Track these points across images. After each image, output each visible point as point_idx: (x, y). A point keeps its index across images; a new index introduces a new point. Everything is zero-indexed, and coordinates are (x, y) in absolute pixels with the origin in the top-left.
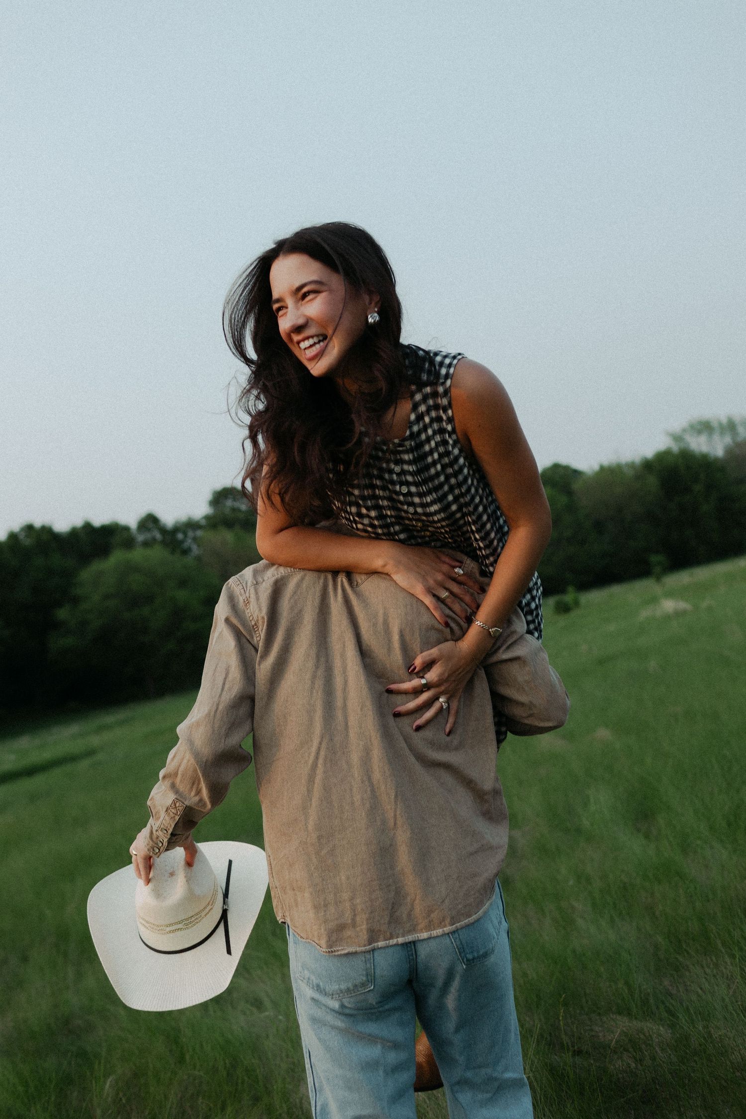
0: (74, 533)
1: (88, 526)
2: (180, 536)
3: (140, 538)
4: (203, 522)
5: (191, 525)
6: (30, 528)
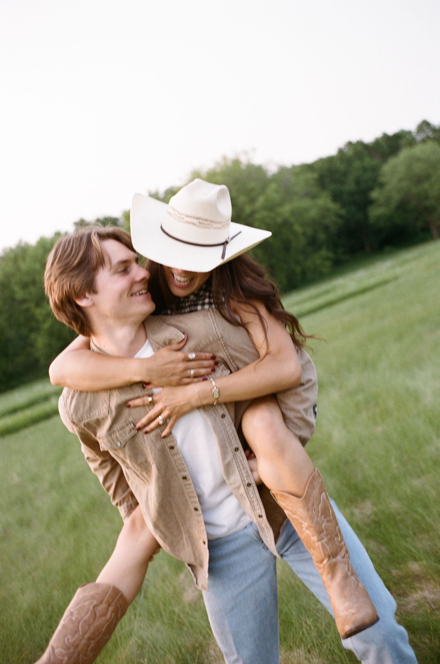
0: (377, 143)
1: (385, 136)
3: (419, 138)
6: (350, 144)
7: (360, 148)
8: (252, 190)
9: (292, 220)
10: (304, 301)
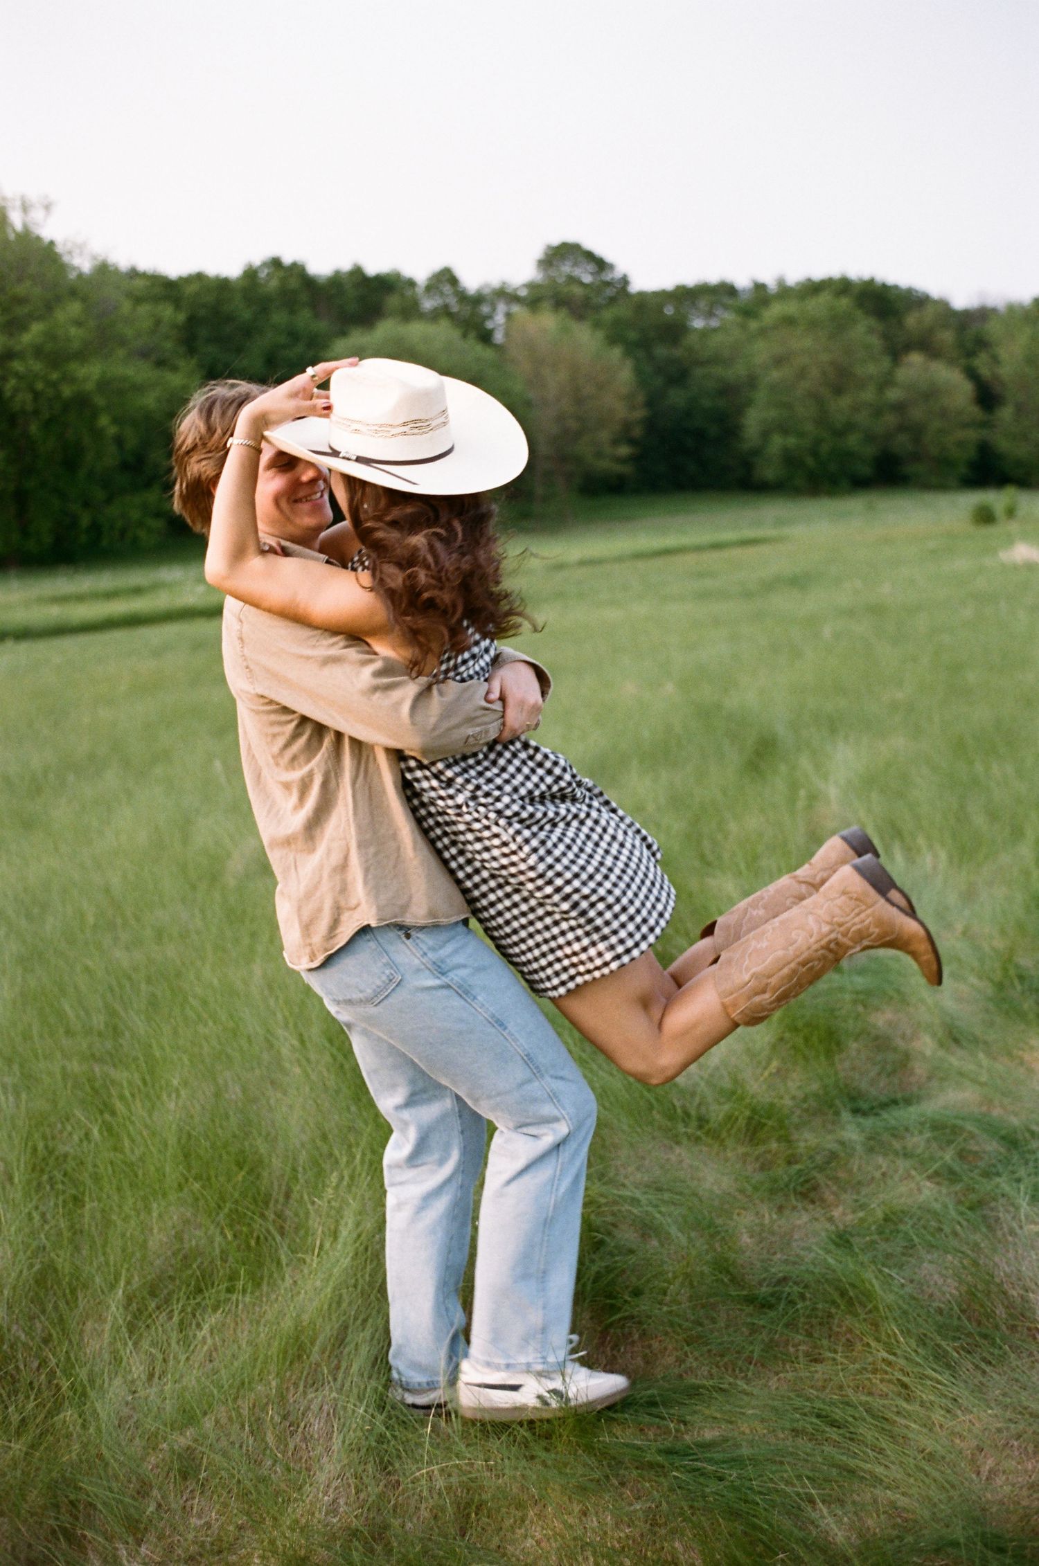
0: (336, 281)
1: (357, 272)
2: (485, 309)
3: (428, 304)
4: (523, 293)
5: (503, 294)
6: (276, 263)
7: (294, 283)
8: (20, 301)
9: (100, 401)
10: (80, 598)
